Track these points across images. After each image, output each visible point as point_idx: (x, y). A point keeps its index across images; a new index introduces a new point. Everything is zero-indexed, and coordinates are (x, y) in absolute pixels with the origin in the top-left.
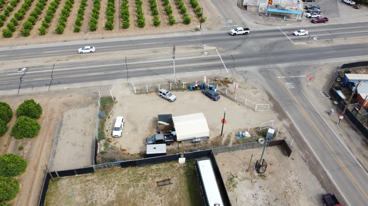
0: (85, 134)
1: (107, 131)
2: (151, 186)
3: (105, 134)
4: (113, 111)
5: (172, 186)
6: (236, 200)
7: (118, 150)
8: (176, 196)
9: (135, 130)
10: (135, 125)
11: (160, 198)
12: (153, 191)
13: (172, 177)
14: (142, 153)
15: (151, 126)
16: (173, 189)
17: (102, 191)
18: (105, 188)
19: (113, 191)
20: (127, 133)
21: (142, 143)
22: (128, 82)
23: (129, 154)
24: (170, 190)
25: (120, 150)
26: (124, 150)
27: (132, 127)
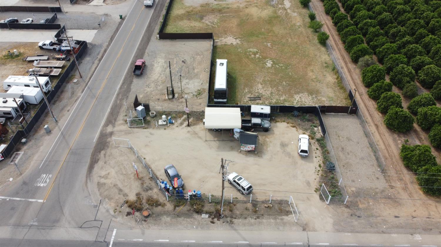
0: (343, 149)
1: (317, 149)
2: (266, 99)
3: (318, 146)
4: (318, 175)
5: (249, 96)
6: (202, 84)
7: (299, 128)
8: (246, 91)
9: (283, 145)
10: (284, 151)
11: (259, 91)
12: (264, 95)
13: (247, 102)
14: (275, 121)
15: (265, 147)
16: (248, 95)
17: (306, 101)
18: (304, 102)
19: (297, 99)
20: (292, 143)
21: (275, 131)
22: (305, 233)
23: (288, 123)
24: (250, 94)
25: (298, 127)
26: (293, 127)
27: (288, 149)
